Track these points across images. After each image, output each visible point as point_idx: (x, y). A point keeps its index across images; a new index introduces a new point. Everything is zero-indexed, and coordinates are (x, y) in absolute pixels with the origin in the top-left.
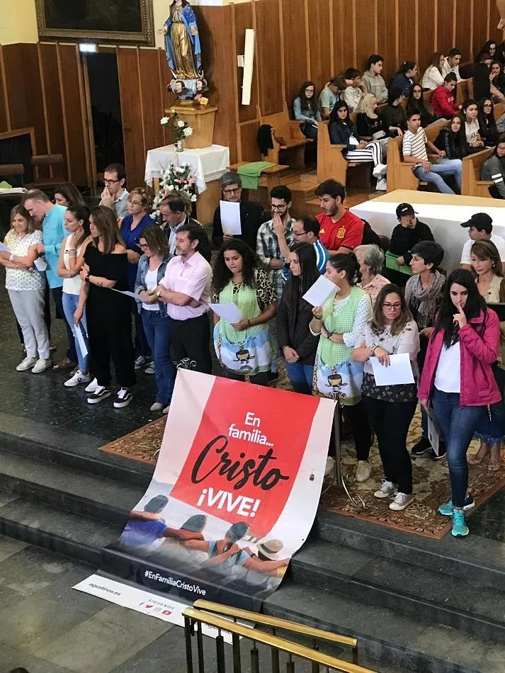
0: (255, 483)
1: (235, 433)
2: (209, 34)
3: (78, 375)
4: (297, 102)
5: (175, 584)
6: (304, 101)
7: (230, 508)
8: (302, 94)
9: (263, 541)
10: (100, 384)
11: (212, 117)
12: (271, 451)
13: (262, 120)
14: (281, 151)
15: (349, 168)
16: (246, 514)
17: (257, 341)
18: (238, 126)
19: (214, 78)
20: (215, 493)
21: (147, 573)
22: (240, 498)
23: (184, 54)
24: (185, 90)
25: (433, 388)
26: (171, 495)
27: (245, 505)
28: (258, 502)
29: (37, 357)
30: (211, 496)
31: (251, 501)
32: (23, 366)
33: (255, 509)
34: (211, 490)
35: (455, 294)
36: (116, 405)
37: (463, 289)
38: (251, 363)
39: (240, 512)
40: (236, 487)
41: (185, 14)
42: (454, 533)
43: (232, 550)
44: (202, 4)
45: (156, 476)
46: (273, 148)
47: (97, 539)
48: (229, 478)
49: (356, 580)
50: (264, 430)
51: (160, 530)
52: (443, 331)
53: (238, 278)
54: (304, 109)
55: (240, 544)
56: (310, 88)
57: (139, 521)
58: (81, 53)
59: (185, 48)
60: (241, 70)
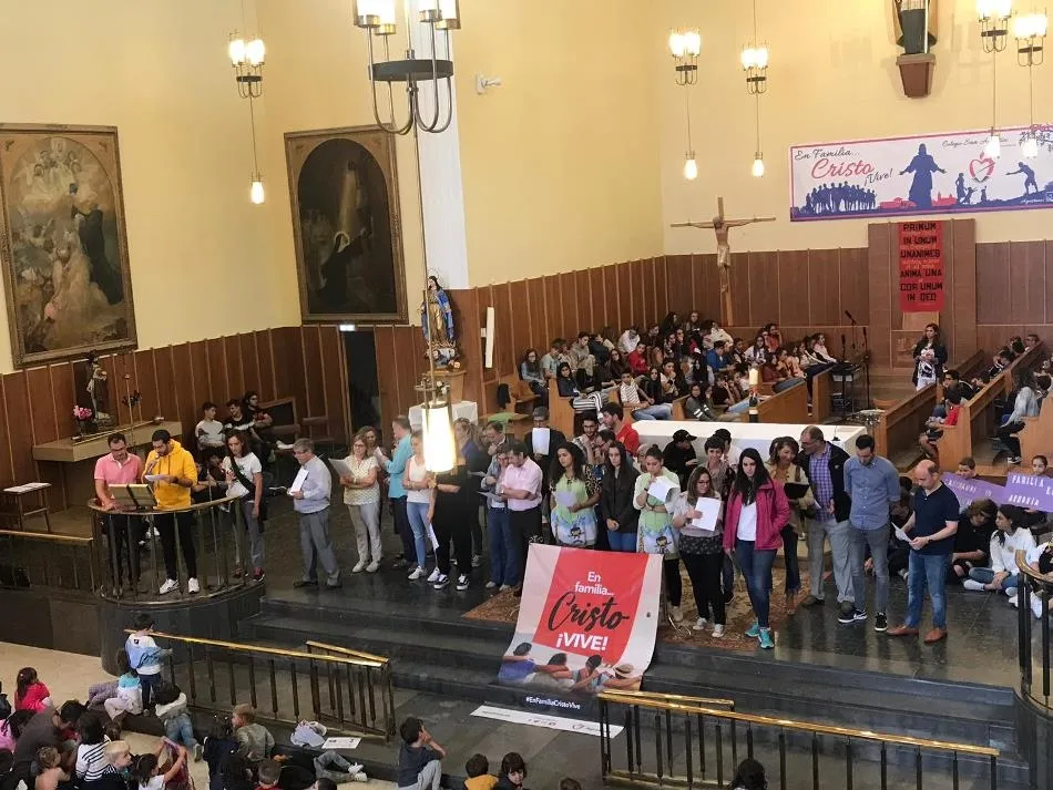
0: (602, 625)
1: (580, 588)
2: (459, 311)
3: (418, 570)
4: (524, 365)
5: (554, 703)
6: (529, 364)
7: (584, 646)
8: (526, 358)
9: (617, 666)
10: (442, 572)
11: (461, 378)
12: (612, 599)
13: (501, 381)
14: (517, 404)
15: (576, 415)
16: (598, 649)
17: (586, 521)
18: (483, 384)
19: (463, 347)
20: (569, 637)
21: (527, 699)
22: (591, 637)
23: (439, 328)
24: (441, 357)
25: (737, 538)
26: (534, 641)
27: (596, 642)
28: (606, 639)
29: (370, 560)
30: (567, 639)
31: (601, 638)
32: (357, 567)
33: (605, 644)
34: (566, 635)
35: (746, 465)
36: (459, 588)
37: (752, 461)
38: (582, 538)
39: (593, 647)
40: (587, 629)
41: (439, 297)
42: (764, 646)
43: (594, 674)
44: (451, 288)
45: (518, 630)
46: (509, 402)
47: (480, 680)
48: (580, 624)
49: (699, 684)
50: (604, 583)
51: (531, 667)
52: (741, 494)
53: (570, 472)
54: (530, 370)
55: (599, 669)
56: (532, 354)
57: (511, 662)
58: (340, 332)
59: (439, 322)
60: (484, 340)
